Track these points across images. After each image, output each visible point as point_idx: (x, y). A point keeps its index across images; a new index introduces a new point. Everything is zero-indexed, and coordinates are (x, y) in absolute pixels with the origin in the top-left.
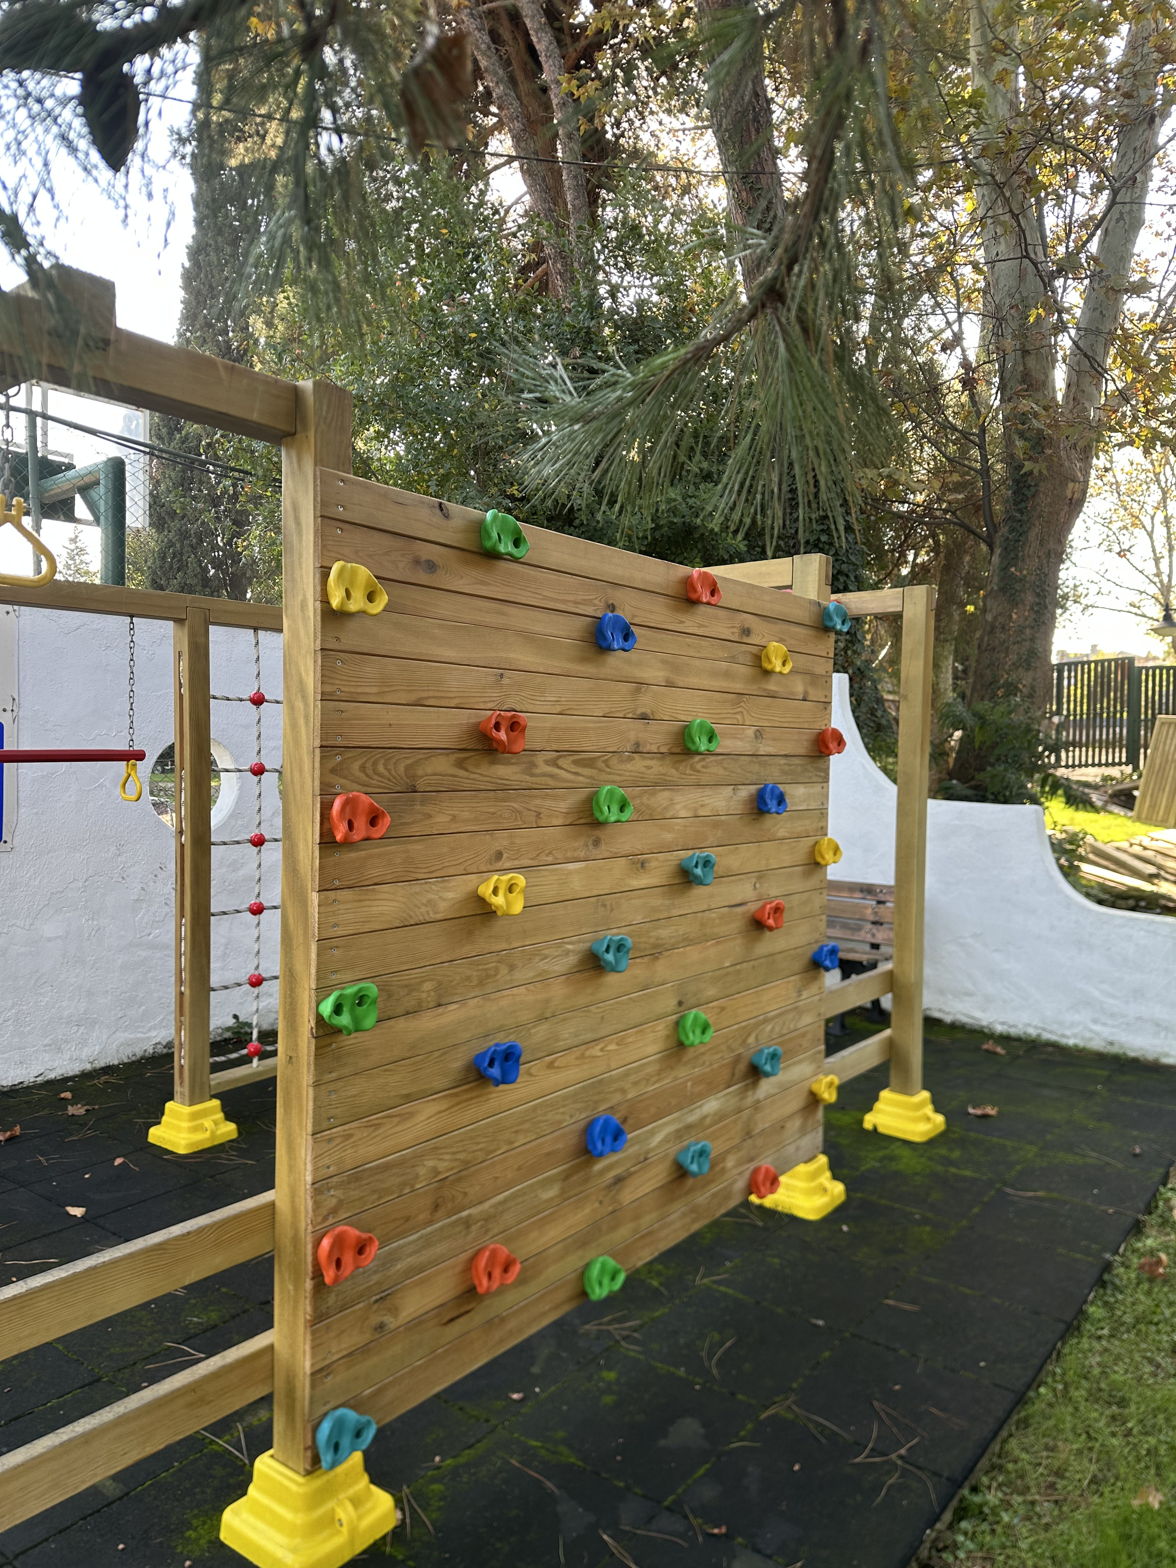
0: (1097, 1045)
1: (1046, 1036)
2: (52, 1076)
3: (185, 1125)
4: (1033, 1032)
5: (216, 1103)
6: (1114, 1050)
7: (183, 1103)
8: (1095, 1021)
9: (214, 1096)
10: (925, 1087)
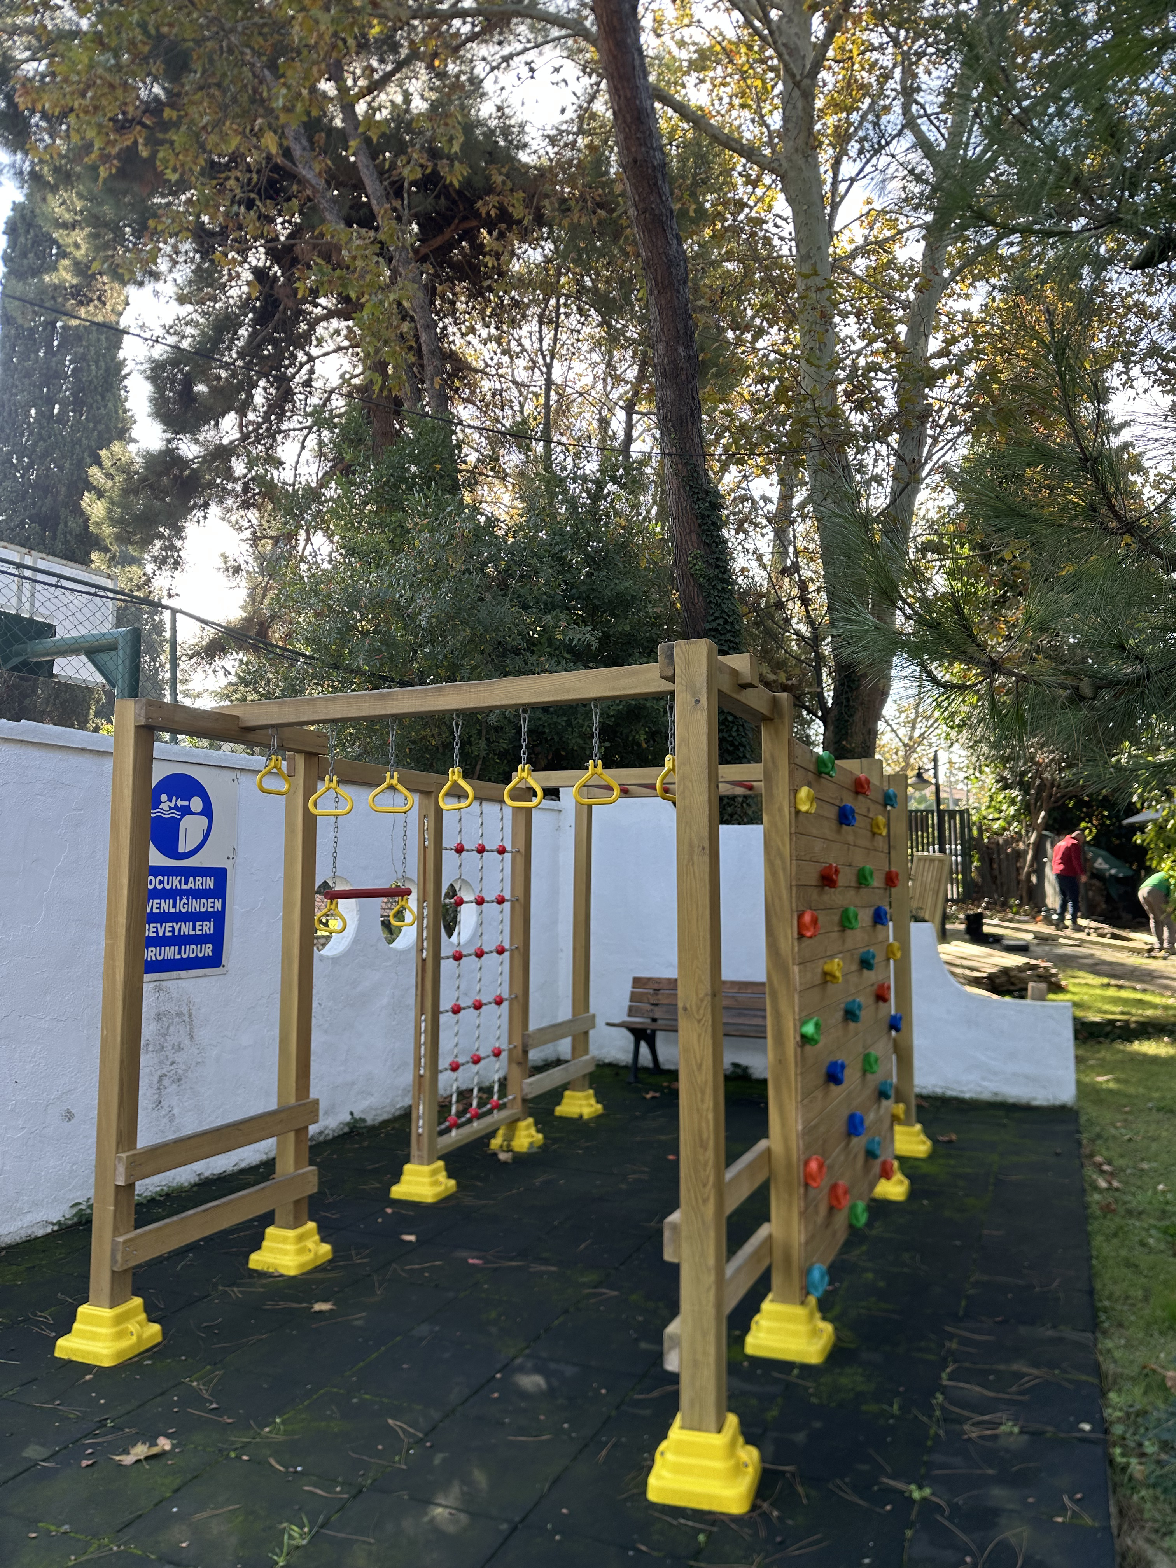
0: (986, 1096)
1: (950, 1093)
2: (243, 1165)
3: (427, 1180)
4: (939, 1091)
5: (441, 1163)
6: (999, 1099)
7: (422, 1164)
8: (984, 1079)
9: (440, 1158)
10: (919, 1121)
